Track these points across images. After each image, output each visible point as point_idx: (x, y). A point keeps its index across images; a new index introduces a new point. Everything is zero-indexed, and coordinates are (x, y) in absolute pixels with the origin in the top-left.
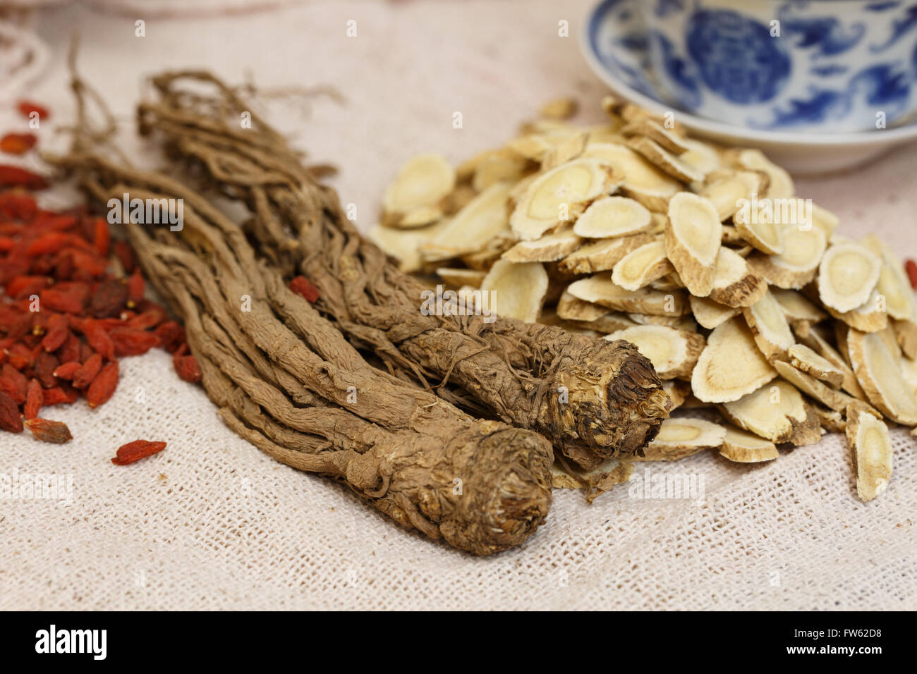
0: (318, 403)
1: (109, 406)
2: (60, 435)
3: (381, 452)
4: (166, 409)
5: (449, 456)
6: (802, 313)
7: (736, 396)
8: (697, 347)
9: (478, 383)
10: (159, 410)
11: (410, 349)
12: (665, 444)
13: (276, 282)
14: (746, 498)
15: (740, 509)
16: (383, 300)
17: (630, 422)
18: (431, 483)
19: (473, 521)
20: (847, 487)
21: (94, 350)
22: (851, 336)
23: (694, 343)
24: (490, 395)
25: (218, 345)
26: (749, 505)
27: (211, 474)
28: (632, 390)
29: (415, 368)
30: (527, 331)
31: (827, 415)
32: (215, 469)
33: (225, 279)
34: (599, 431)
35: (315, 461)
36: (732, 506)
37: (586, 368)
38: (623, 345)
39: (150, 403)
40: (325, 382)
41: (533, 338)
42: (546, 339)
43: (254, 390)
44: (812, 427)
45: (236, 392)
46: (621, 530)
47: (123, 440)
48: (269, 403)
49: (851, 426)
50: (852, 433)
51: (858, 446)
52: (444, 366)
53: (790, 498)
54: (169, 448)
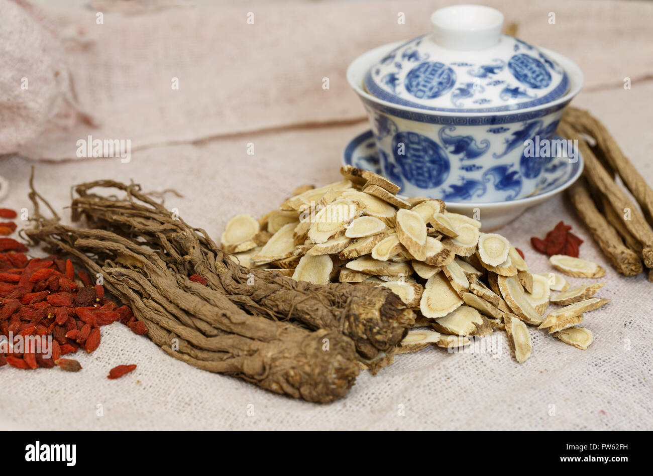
0: (221, 334)
1: (98, 351)
2: (75, 367)
3: (263, 353)
4: (132, 348)
5: (303, 349)
6: (472, 270)
7: (444, 314)
8: (420, 290)
9: (308, 314)
10: (128, 349)
11: (266, 302)
12: (408, 343)
13: (182, 278)
14: (459, 364)
15: (457, 370)
16: (244, 281)
17: (393, 328)
18: (294, 365)
19: (320, 382)
20: (510, 357)
21: (85, 323)
22: (500, 280)
23: (417, 288)
24: (316, 320)
25: (156, 312)
26: (462, 367)
27: (166, 377)
28: (394, 310)
29: (270, 313)
30: (329, 287)
31: (493, 321)
32: (168, 374)
33: (154, 278)
34: (378, 333)
35: (222, 365)
36: (453, 368)
37: (366, 301)
38: (384, 289)
39: (122, 347)
40: (225, 321)
41: (333, 290)
42: (341, 289)
43: (182, 332)
44: (487, 327)
45: (171, 335)
46: (396, 385)
47: (110, 368)
48: (192, 338)
49: (508, 325)
50: (509, 328)
51: (513, 334)
52: (287, 309)
53: (482, 363)
54: (138, 368)
